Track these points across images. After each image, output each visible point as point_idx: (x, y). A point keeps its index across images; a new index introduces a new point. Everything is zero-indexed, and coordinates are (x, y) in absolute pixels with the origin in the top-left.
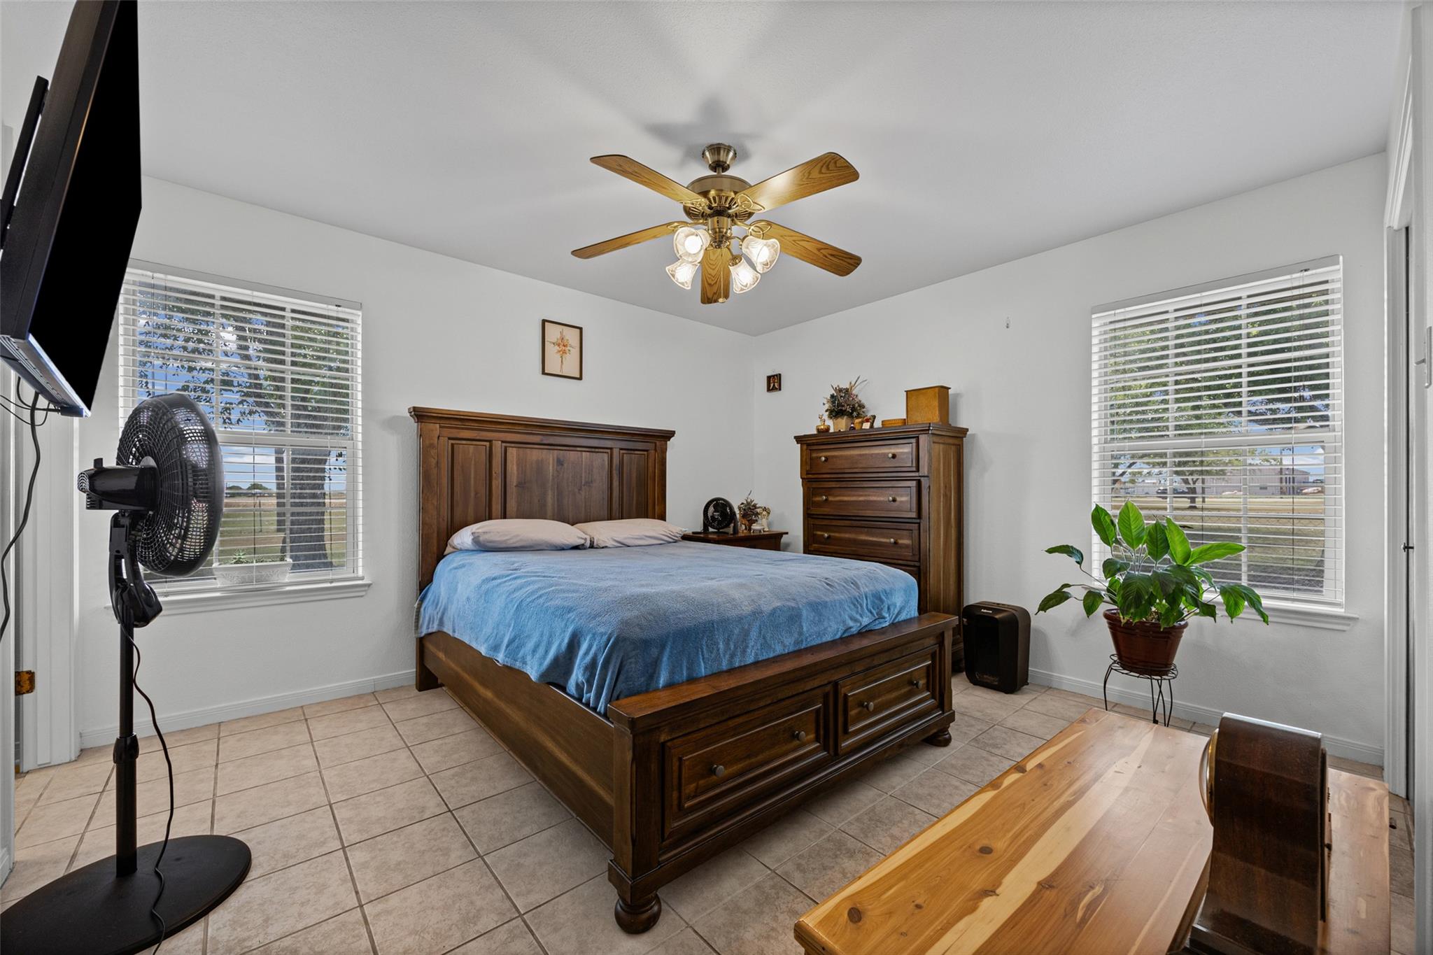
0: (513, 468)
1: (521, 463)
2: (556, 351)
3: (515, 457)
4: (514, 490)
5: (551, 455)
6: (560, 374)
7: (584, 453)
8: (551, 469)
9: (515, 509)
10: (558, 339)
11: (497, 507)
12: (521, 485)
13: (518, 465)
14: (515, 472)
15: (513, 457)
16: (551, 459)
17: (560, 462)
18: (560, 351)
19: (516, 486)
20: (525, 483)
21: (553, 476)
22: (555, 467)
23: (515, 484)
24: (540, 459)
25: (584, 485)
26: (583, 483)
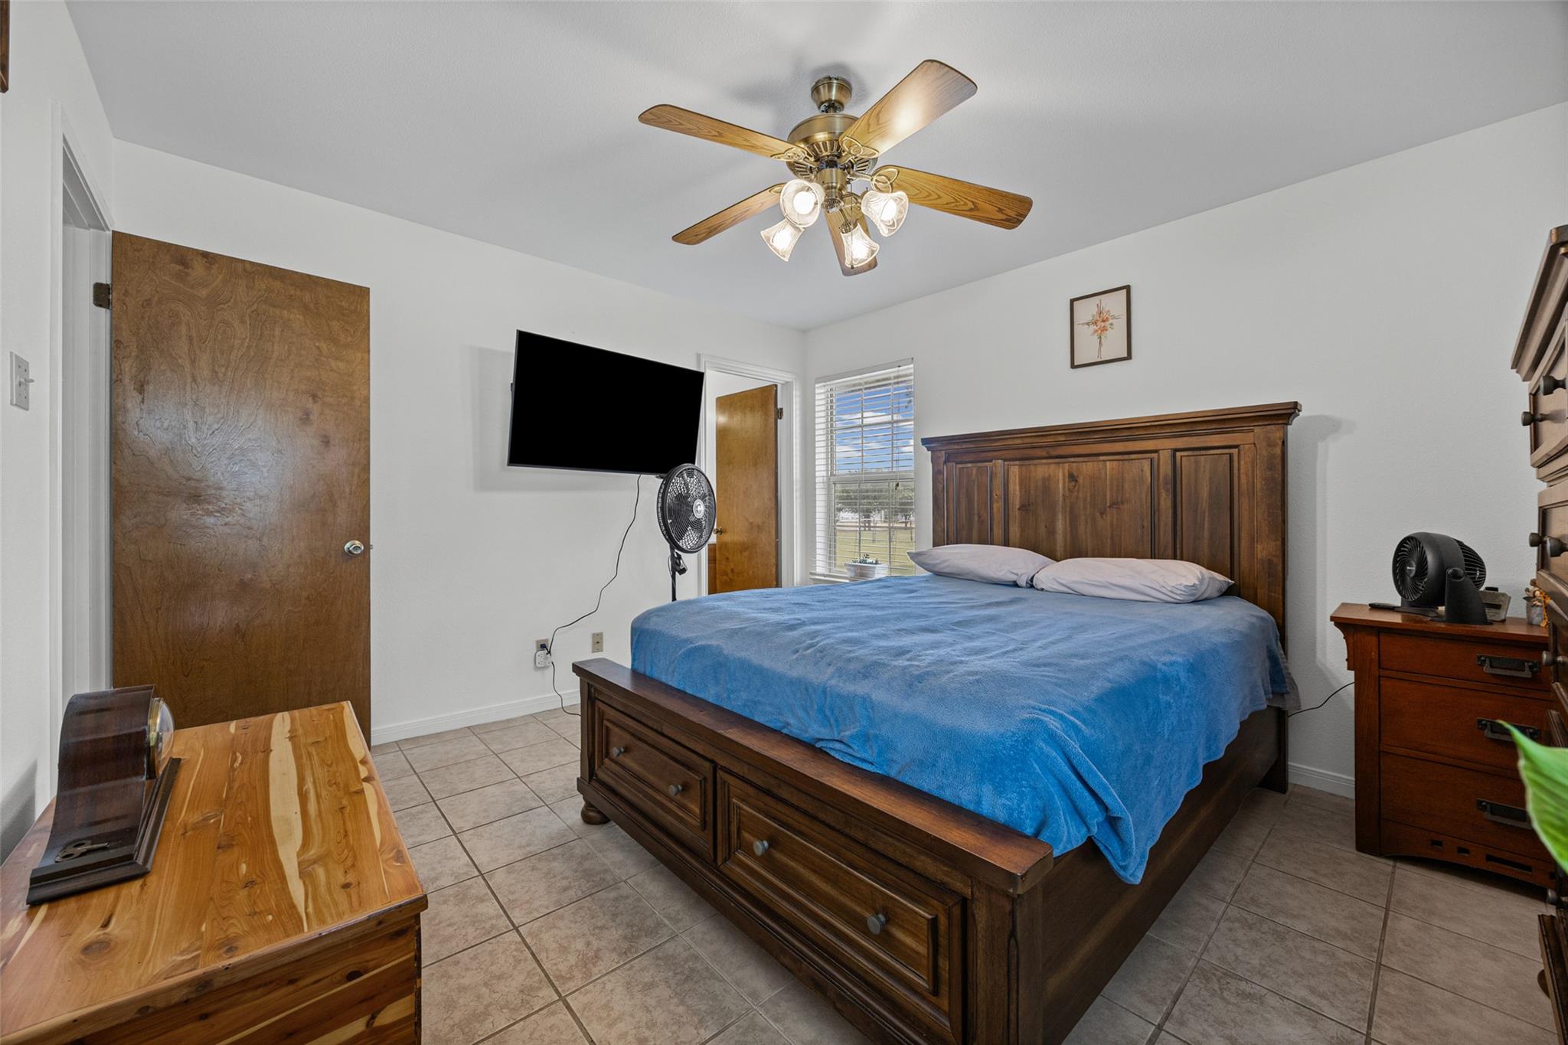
0: (1015, 488)
1: (1024, 482)
2: (1092, 331)
3: (1017, 476)
4: (1017, 513)
5: (1061, 470)
6: (1099, 360)
7: (1108, 463)
8: (1061, 486)
9: (1018, 535)
10: (1093, 316)
11: (998, 532)
12: (1024, 507)
13: (1021, 485)
14: (1018, 493)
15: (1015, 476)
16: (1061, 475)
17: (1072, 478)
18: (1097, 331)
19: (1019, 509)
20: (1029, 505)
21: (1063, 495)
22: (1067, 485)
23: (1017, 507)
24: (1047, 475)
25: (1110, 507)
26: (1108, 505)
